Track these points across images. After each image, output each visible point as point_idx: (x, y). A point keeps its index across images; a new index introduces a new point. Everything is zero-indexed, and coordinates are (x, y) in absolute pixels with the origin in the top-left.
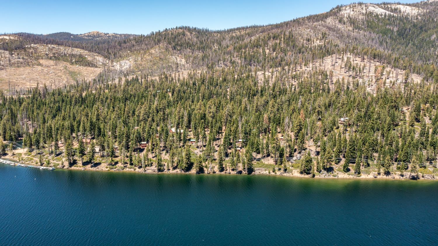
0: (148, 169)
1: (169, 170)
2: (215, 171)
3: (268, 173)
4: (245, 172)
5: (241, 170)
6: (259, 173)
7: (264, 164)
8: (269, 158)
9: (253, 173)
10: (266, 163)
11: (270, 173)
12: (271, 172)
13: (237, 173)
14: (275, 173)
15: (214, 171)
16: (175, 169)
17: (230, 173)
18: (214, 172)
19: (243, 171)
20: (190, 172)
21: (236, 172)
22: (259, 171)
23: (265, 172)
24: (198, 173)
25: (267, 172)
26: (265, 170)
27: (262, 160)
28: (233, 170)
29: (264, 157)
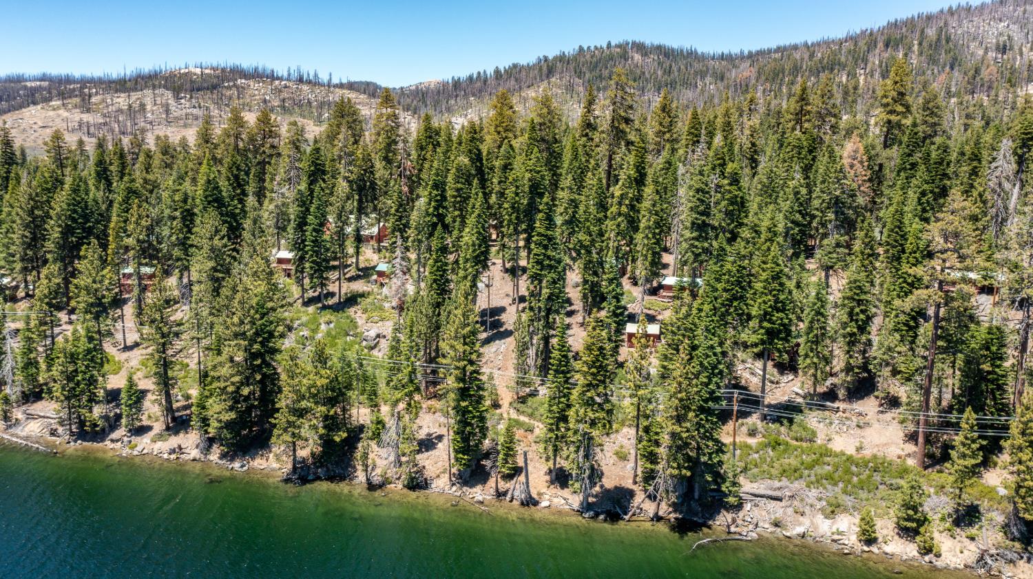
0: (30, 417)
1: (141, 431)
2: (430, 472)
3: (852, 540)
4: (650, 507)
5: (628, 484)
6: (776, 524)
7: (827, 453)
8: (869, 406)
9: (722, 520)
10: (844, 443)
11: (870, 541)
12: (885, 527)
13: (586, 507)
14: (926, 550)
15: (421, 471)
16: (177, 433)
17: (530, 502)
18: (417, 483)
19: (639, 497)
20: (258, 463)
21: (576, 501)
22: (777, 510)
23: (824, 527)
24: (302, 474)
25: (846, 528)
26: (833, 510)
27: (812, 420)
28: (560, 478)
29: (831, 395)
